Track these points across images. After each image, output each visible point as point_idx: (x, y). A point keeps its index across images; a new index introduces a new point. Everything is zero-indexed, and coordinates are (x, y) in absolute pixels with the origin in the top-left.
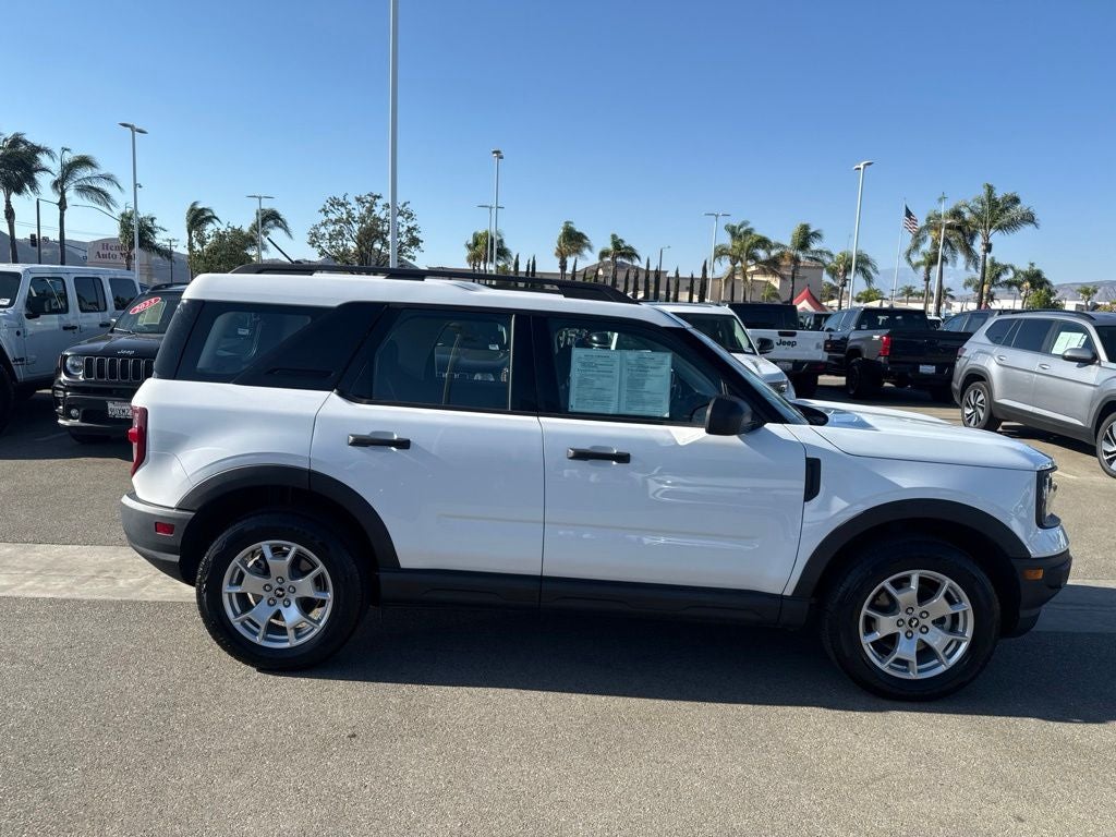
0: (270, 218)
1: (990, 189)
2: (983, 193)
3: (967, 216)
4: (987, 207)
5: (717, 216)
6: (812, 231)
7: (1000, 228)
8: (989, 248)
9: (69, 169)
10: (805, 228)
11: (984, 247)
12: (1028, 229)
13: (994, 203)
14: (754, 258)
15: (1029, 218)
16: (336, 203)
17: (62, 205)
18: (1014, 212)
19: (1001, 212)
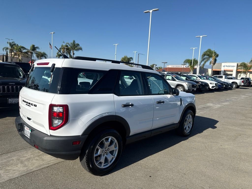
1: (74, 41)
2: (72, 42)
3: (69, 47)
4: (73, 45)
5: (9, 39)
6: (35, 47)
7: (76, 50)
8: (74, 54)
10: (33, 46)
11: (73, 54)
12: (80, 51)
13: (74, 45)
14: (21, 52)
15: (81, 49)
18: (78, 47)
19: (76, 47)
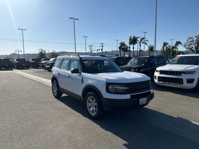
0: (178, 43)
9: (141, 40)
16: (190, 38)
17: (140, 45)
